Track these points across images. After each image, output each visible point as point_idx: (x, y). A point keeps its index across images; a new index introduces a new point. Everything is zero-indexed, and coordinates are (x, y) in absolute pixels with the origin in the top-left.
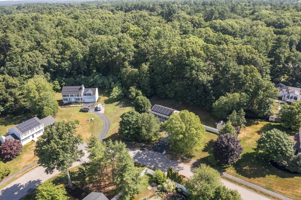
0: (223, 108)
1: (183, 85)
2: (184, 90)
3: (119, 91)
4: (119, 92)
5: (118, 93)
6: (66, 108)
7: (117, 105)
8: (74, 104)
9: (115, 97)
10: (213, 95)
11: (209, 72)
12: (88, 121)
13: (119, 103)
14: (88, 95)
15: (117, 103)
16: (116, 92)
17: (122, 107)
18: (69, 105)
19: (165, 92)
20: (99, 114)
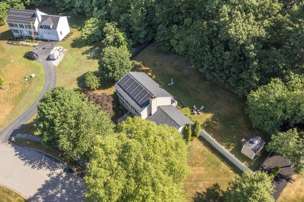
0: (270, 111)
1: (202, 32)
2: (201, 44)
3: (93, 27)
4: (93, 29)
5: (91, 30)
6: (12, 46)
7: (87, 52)
8: (27, 42)
9: (86, 37)
10: (257, 71)
11: (262, 12)
12: (25, 78)
13: (91, 49)
14: (46, 28)
15: (88, 48)
16: (88, 29)
17: (91, 57)
18: (20, 40)
19: (168, 41)
20: (48, 67)
